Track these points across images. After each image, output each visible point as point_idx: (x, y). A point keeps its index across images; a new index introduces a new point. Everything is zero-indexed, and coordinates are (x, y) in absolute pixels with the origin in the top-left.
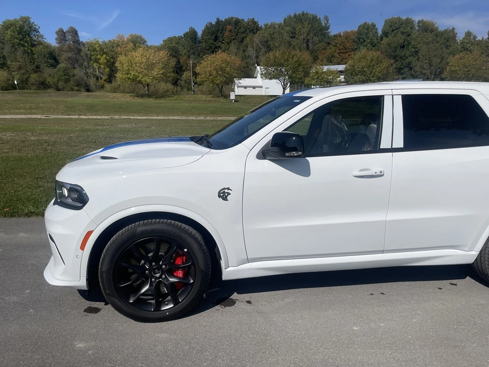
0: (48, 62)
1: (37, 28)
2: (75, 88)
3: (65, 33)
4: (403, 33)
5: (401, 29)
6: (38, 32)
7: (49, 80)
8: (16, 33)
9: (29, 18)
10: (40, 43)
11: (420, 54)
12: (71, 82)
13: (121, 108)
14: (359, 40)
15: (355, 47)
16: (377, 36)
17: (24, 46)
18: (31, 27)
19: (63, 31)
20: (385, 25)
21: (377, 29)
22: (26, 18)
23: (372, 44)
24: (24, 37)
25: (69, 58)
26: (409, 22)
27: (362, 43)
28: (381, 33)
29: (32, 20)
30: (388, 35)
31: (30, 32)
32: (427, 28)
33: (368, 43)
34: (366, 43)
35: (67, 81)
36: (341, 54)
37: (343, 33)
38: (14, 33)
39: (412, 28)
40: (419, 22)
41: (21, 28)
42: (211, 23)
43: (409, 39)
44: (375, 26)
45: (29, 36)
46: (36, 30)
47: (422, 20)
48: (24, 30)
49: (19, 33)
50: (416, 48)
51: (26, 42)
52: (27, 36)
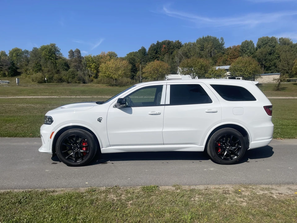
0: (64, 68)
1: (59, 49)
2: (77, 82)
3: (73, 52)
4: (270, 46)
5: (269, 43)
6: (60, 52)
7: (64, 77)
8: (48, 52)
9: (55, 44)
10: (60, 58)
11: (281, 58)
12: (76, 79)
13: (99, 92)
14: (243, 51)
15: (240, 55)
16: (254, 48)
17: (51, 59)
18: (55, 49)
19: (72, 51)
20: (258, 41)
21: (254, 44)
22: (53, 44)
23: (250, 53)
24: (51, 55)
25: (75, 66)
26: (273, 39)
27: (244, 52)
28: (256, 46)
29: (56, 46)
30: (260, 47)
31: (55, 52)
32: (285, 42)
33: (248, 52)
34: (247, 52)
35: (73, 78)
36: (231, 59)
37: (233, 47)
38: (47, 52)
39: (275, 43)
40: (280, 39)
41: (51, 50)
42: (154, 44)
43: (274, 49)
44: (252, 42)
45: (54, 54)
46: (58, 51)
47: (282, 38)
48: (52, 51)
49: (49, 53)
50: (279, 54)
51: (52, 57)
52: (53, 54)
